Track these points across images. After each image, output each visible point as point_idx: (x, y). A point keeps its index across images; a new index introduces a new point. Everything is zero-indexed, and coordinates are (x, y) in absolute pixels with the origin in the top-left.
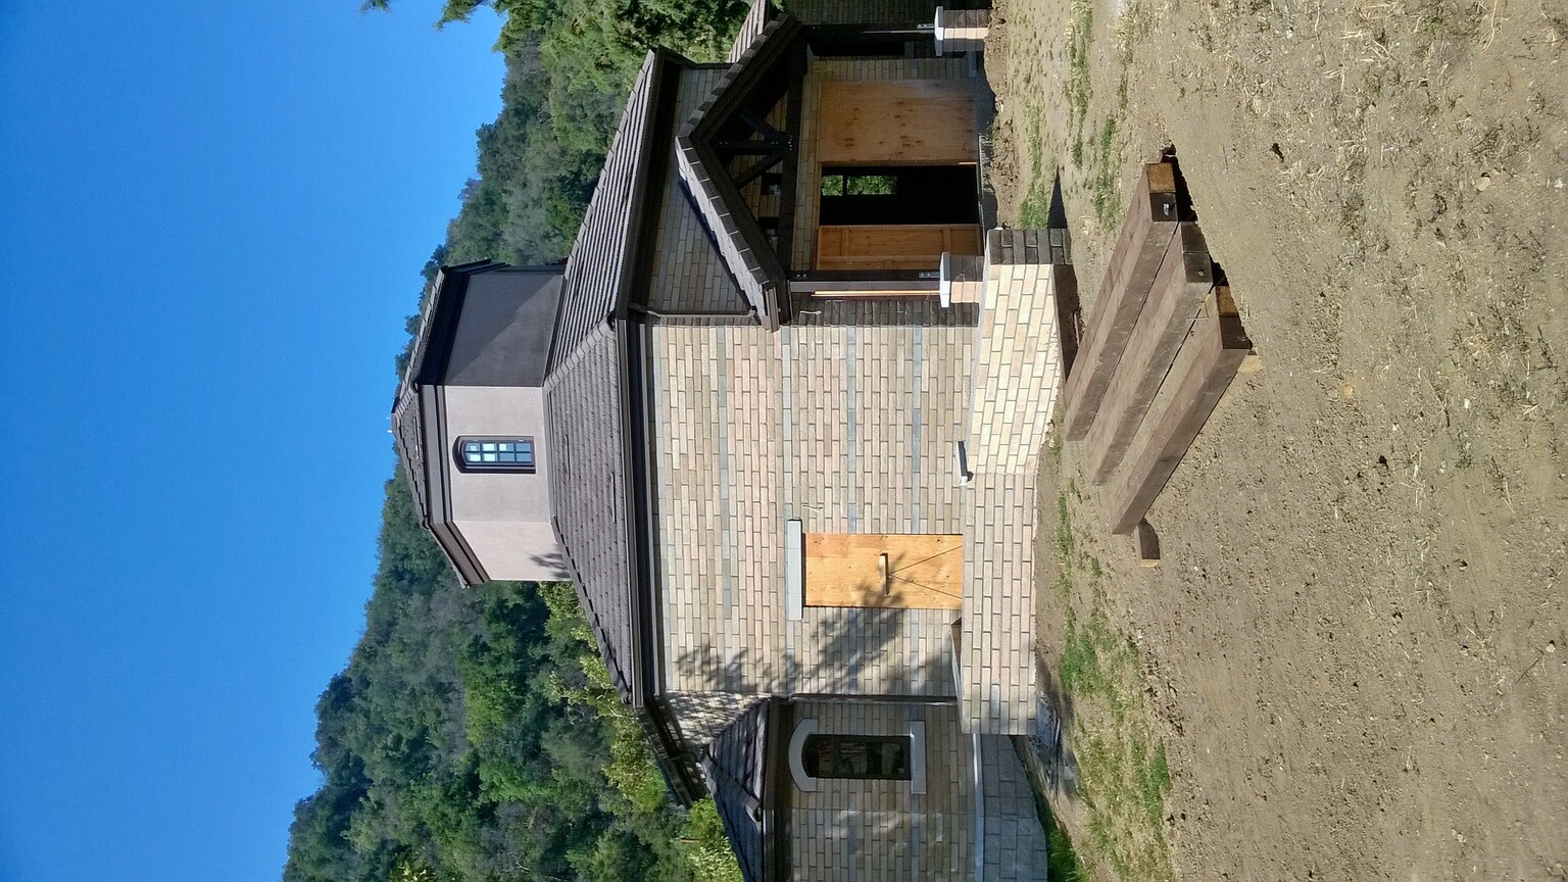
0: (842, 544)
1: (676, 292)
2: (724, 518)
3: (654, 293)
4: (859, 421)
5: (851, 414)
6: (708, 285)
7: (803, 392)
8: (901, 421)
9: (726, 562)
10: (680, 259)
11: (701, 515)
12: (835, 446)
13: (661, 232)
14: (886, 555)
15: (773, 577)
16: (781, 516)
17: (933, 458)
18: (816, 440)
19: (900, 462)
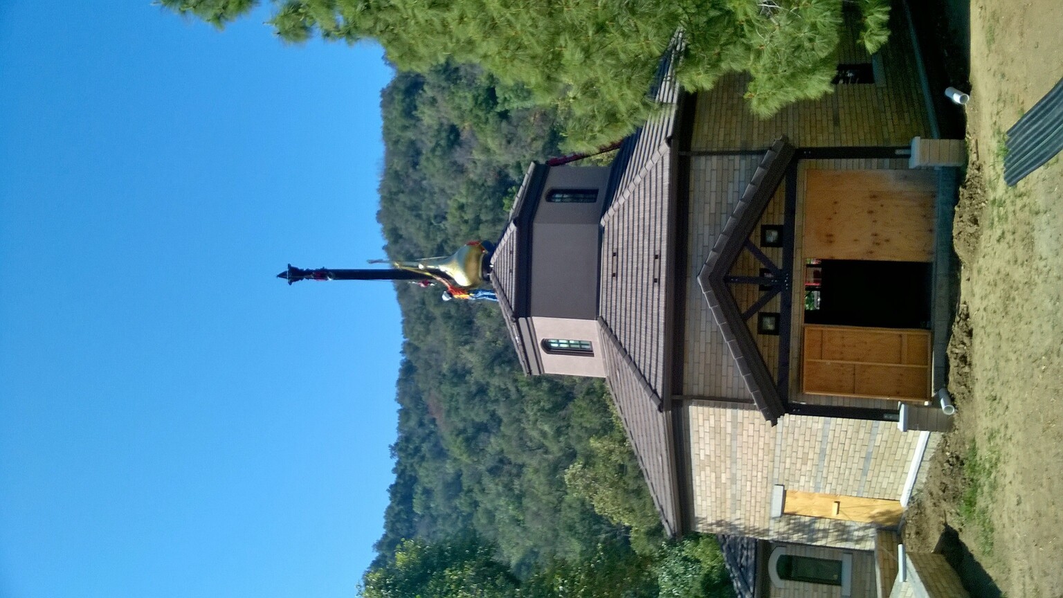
0: (810, 496)
1: (702, 377)
2: (733, 480)
3: (687, 378)
4: (828, 452)
5: (823, 451)
6: (724, 373)
7: (790, 441)
8: (857, 455)
9: (733, 496)
10: (703, 349)
11: (718, 478)
12: (809, 463)
13: (687, 322)
14: (839, 503)
15: (763, 502)
16: (770, 482)
17: (878, 472)
18: (797, 458)
19: (853, 471)
